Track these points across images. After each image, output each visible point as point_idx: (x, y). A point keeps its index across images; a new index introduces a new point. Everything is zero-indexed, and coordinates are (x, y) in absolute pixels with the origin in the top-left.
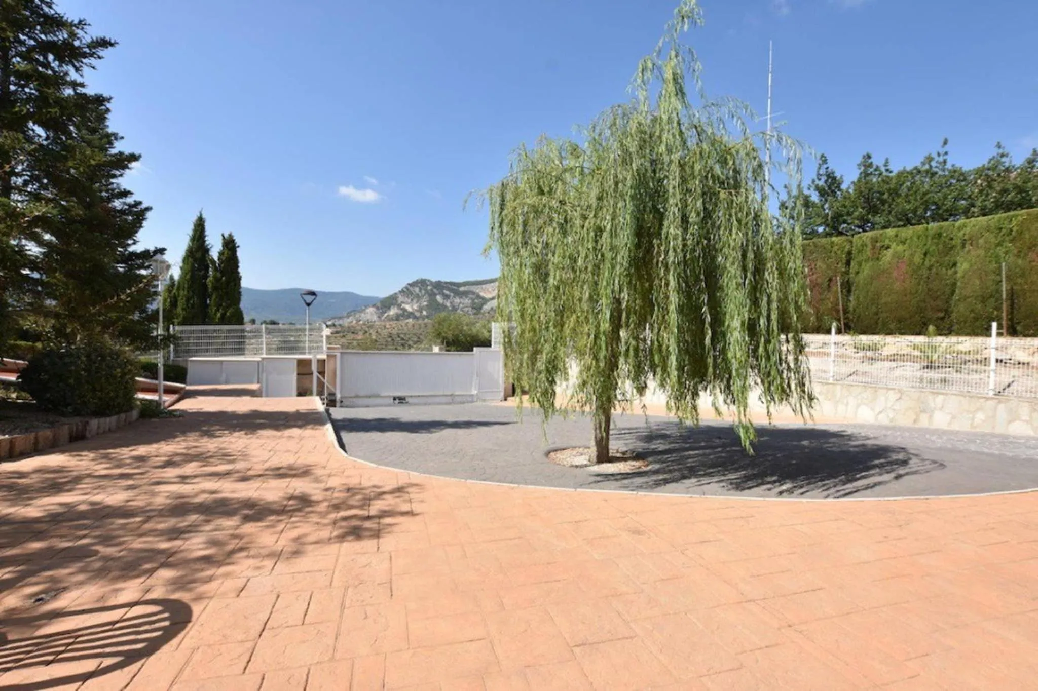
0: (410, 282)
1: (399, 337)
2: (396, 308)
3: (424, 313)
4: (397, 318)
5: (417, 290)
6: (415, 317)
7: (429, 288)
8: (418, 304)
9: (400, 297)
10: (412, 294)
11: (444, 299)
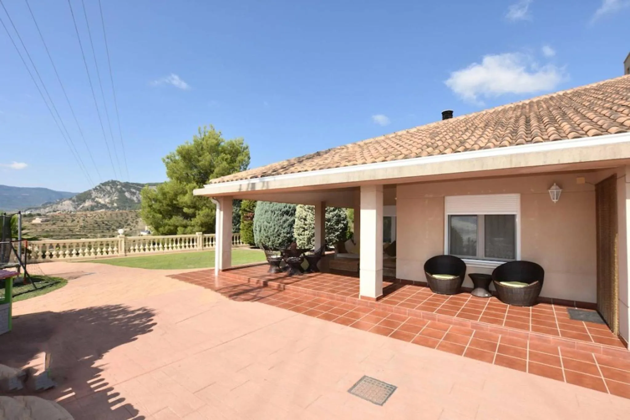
0: (103, 182)
1: (103, 223)
2: (90, 201)
3: (115, 205)
4: (92, 209)
5: (108, 188)
6: (108, 208)
7: (119, 187)
8: (110, 198)
9: (94, 193)
10: (104, 191)
11: (131, 195)
